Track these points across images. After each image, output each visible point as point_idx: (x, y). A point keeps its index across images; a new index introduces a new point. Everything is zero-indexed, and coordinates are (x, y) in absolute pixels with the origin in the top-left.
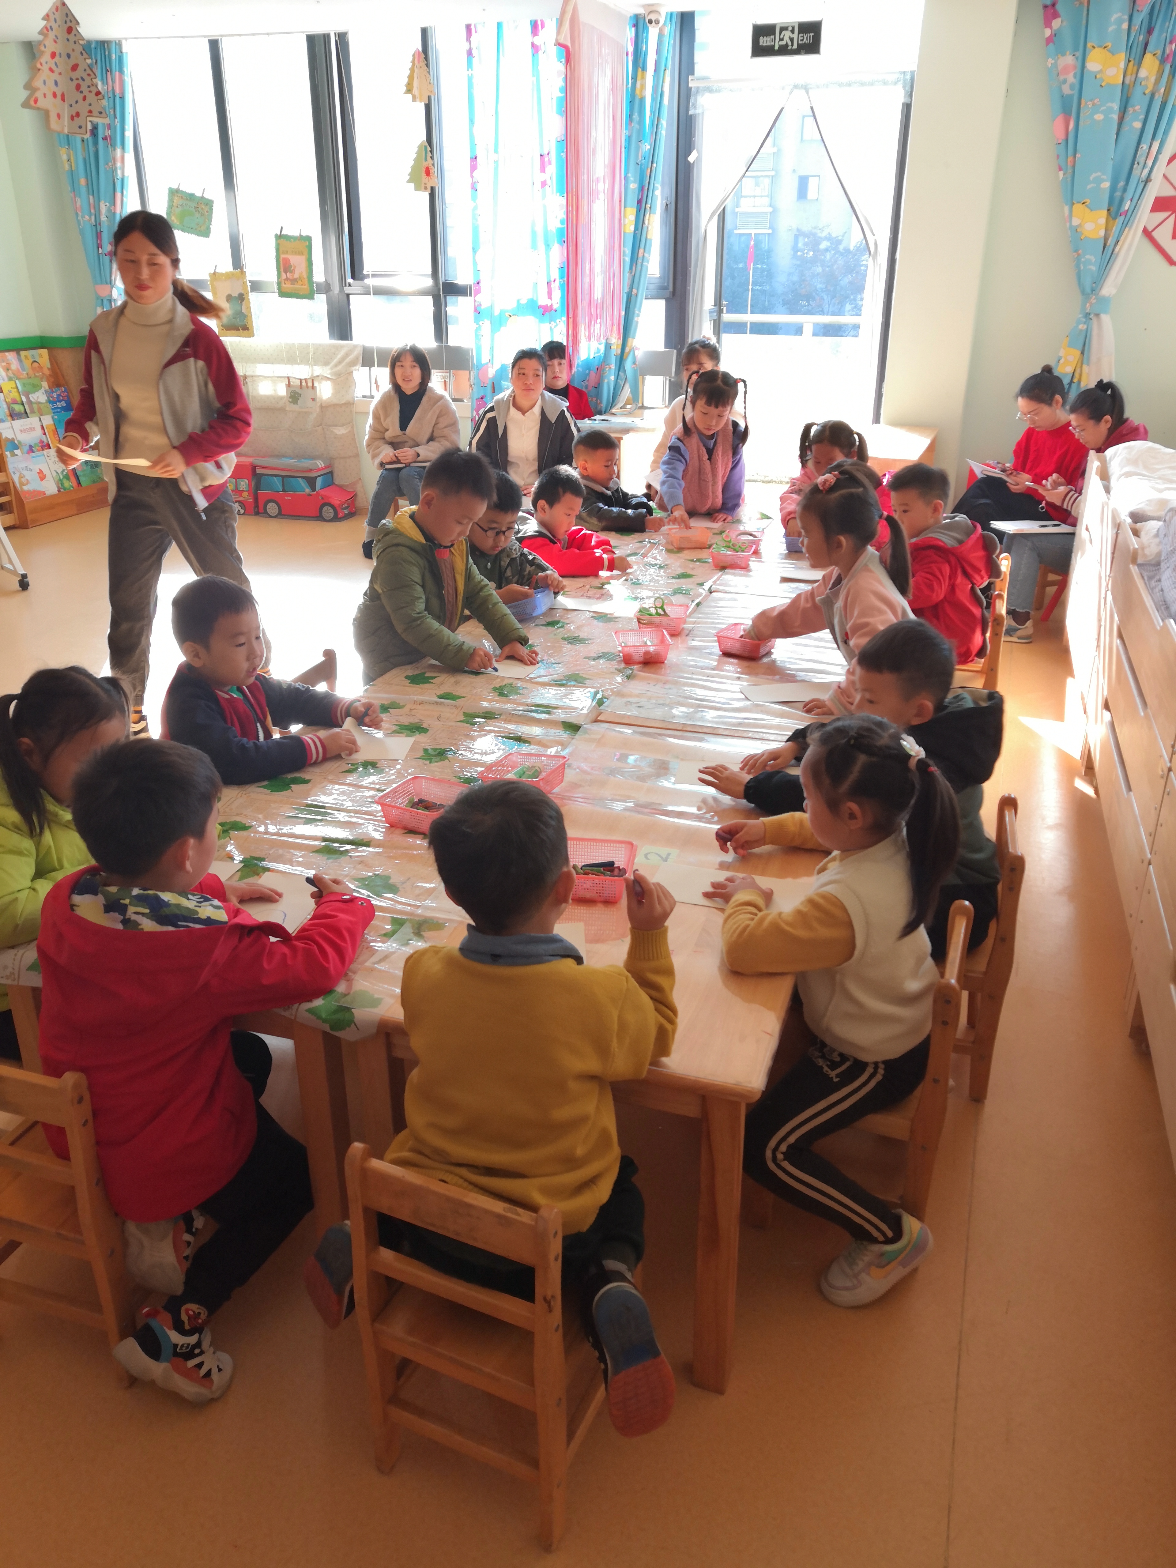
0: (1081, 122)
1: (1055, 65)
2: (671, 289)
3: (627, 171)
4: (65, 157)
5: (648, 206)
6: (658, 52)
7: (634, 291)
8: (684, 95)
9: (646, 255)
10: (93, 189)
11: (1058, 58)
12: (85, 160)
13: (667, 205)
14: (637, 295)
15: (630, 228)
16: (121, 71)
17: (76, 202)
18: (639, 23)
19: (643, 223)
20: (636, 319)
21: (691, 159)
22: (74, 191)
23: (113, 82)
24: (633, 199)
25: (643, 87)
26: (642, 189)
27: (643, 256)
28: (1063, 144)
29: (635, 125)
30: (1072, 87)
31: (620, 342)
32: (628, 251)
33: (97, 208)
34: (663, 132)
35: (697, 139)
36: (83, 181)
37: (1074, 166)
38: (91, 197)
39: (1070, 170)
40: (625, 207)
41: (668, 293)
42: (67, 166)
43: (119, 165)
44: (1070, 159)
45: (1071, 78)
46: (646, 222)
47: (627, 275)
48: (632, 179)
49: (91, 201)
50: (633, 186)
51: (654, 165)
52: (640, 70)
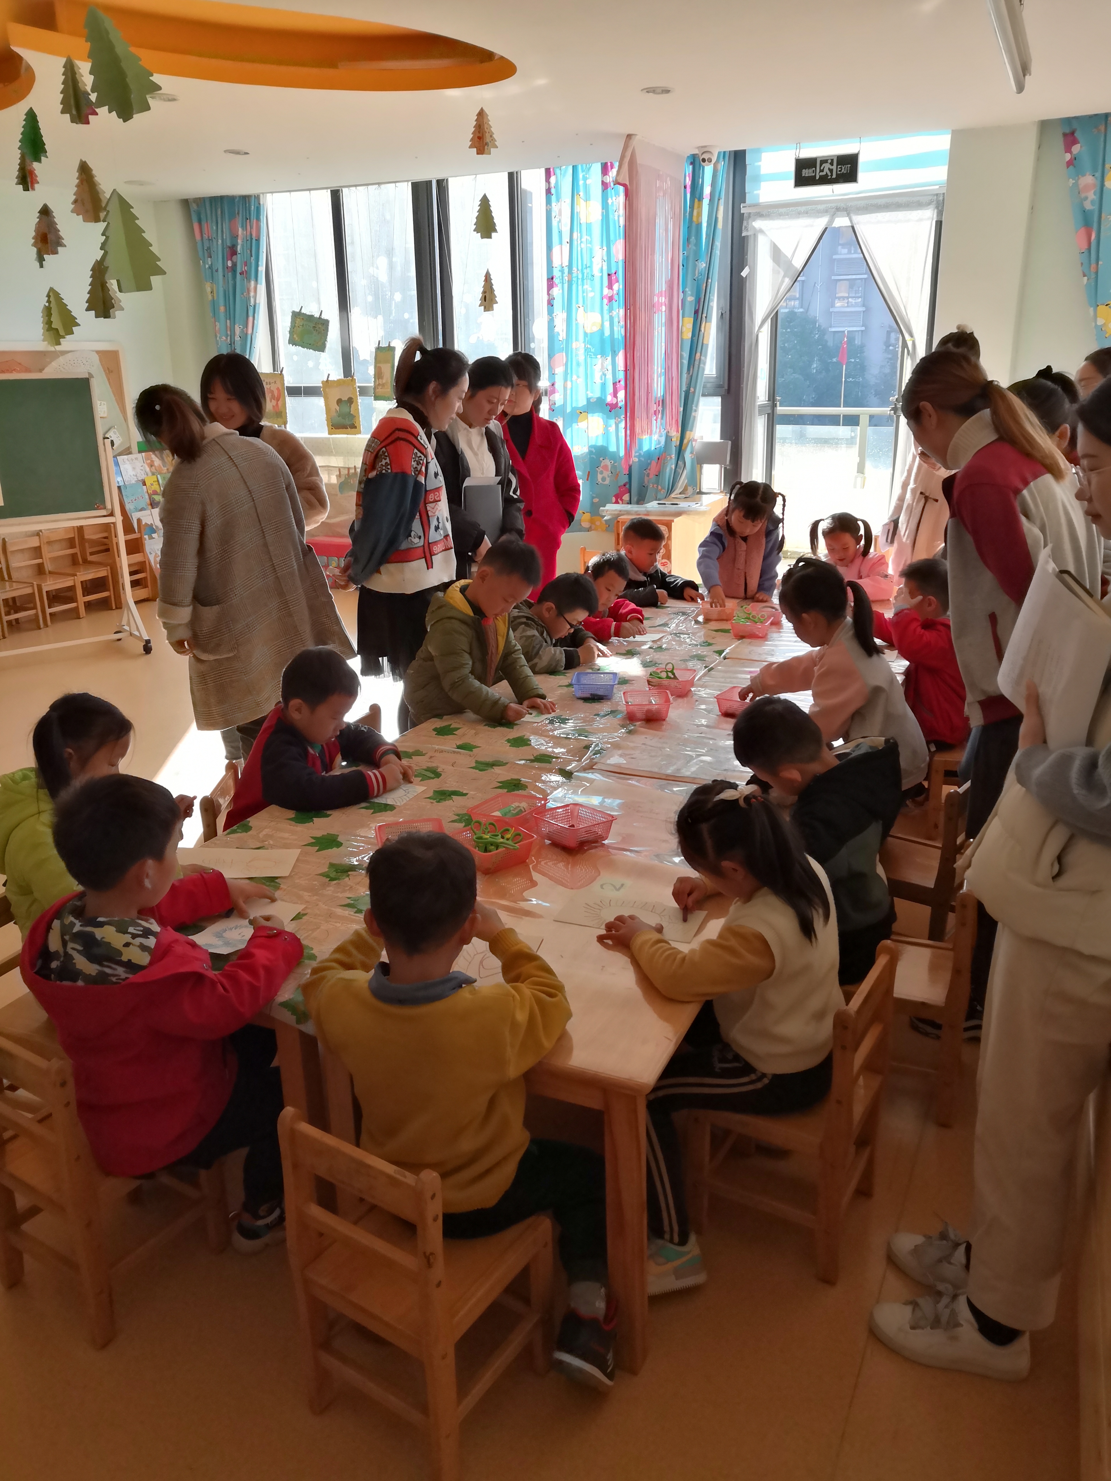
0: (1102, 234)
1: (1076, 184)
2: (726, 387)
3: (684, 287)
4: (209, 290)
5: (704, 315)
6: (713, 185)
7: (692, 389)
8: (738, 221)
9: (703, 358)
10: (231, 315)
11: (1079, 179)
12: (225, 291)
13: (722, 314)
14: (694, 392)
15: (688, 335)
16: (258, 219)
17: (216, 326)
18: (696, 162)
19: (700, 330)
20: (693, 414)
21: (744, 274)
22: (215, 317)
23: (251, 228)
24: (690, 310)
25: (700, 214)
26: (698, 301)
27: (700, 359)
28: (1086, 253)
29: (692, 247)
30: (1092, 202)
31: (679, 435)
32: (686, 355)
33: (232, 330)
34: (717, 252)
35: (749, 257)
36: (222, 309)
37: (1097, 273)
38: (228, 321)
39: (1093, 276)
40: (683, 317)
41: (723, 391)
42: (210, 297)
43: (252, 294)
44: (1093, 265)
45: (1092, 196)
46: (702, 329)
47: (685, 376)
48: (689, 292)
49: (228, 324)
50: (690, 299)
51: (710, 281)
52: (696, 200)
